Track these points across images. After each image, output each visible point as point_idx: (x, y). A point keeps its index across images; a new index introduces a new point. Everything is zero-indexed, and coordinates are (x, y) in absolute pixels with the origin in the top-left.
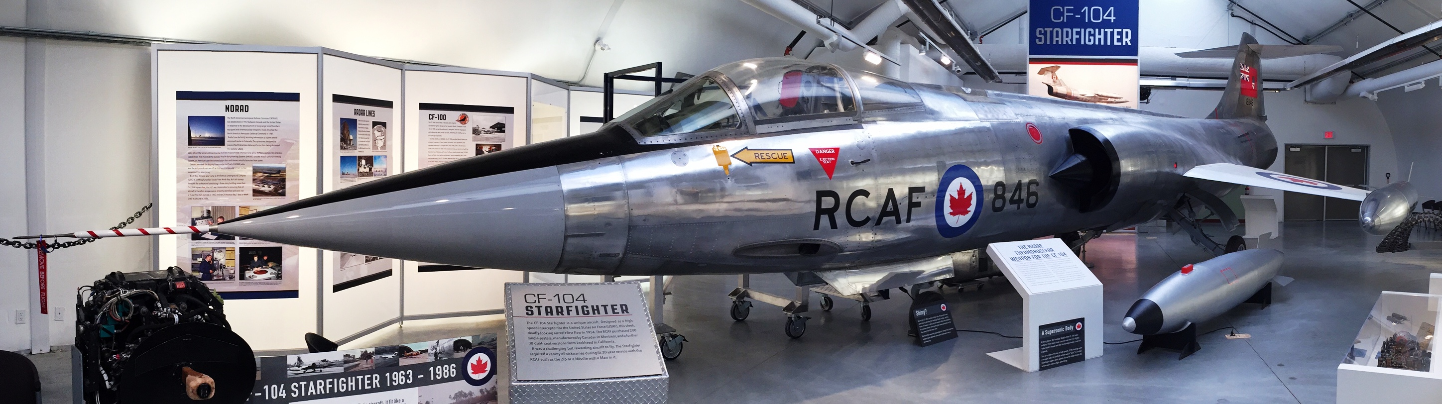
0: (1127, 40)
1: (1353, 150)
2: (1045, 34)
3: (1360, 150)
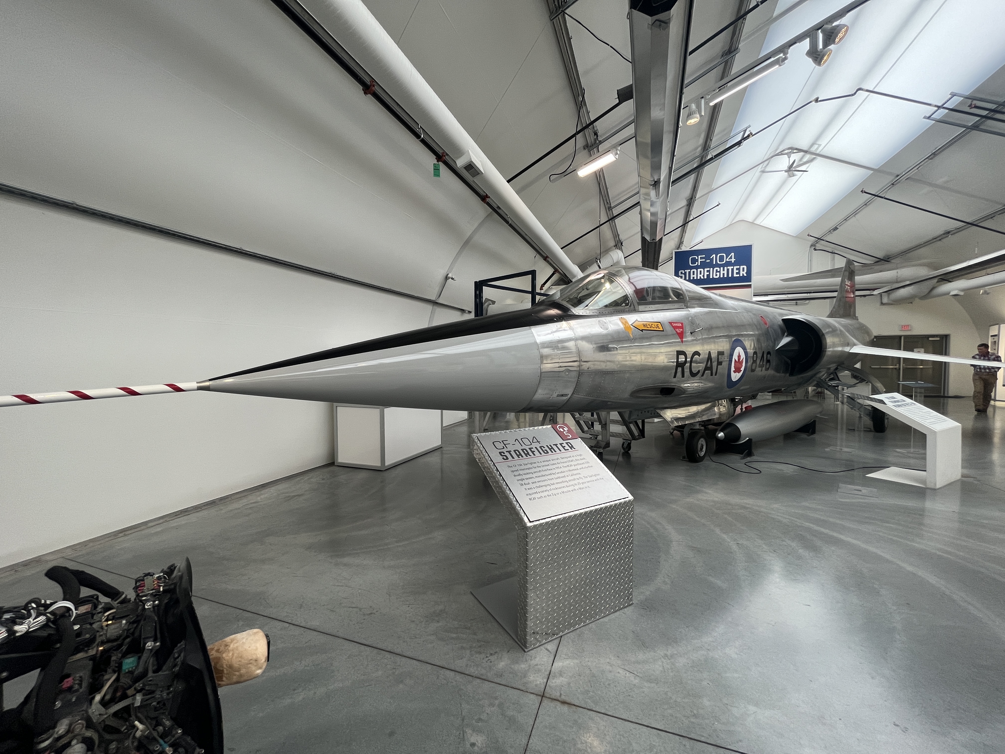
0: (743, 273)
1: (930, 339)
2: (685, 274)
3: (938, 339)
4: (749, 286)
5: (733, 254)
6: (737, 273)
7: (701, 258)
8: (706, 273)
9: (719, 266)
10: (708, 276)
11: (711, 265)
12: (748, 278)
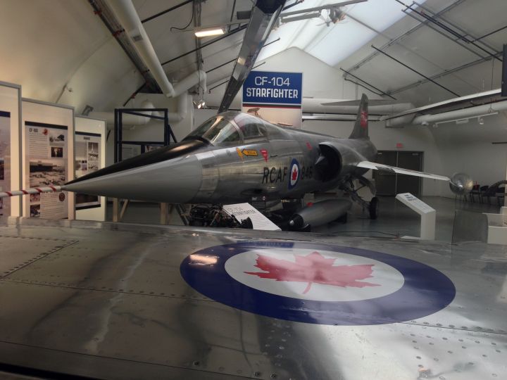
0: (295, 96)
1: (414, 154)
2: (252, 91)
3: (417, 154)
4: (299, 107)
5: (288, 79)
6: (291, 95)
7: (265, 79)
8: (268, 93)
9: (278, 88)
10: (270, 95)
11: (272, 86)
12: (299, 100)
